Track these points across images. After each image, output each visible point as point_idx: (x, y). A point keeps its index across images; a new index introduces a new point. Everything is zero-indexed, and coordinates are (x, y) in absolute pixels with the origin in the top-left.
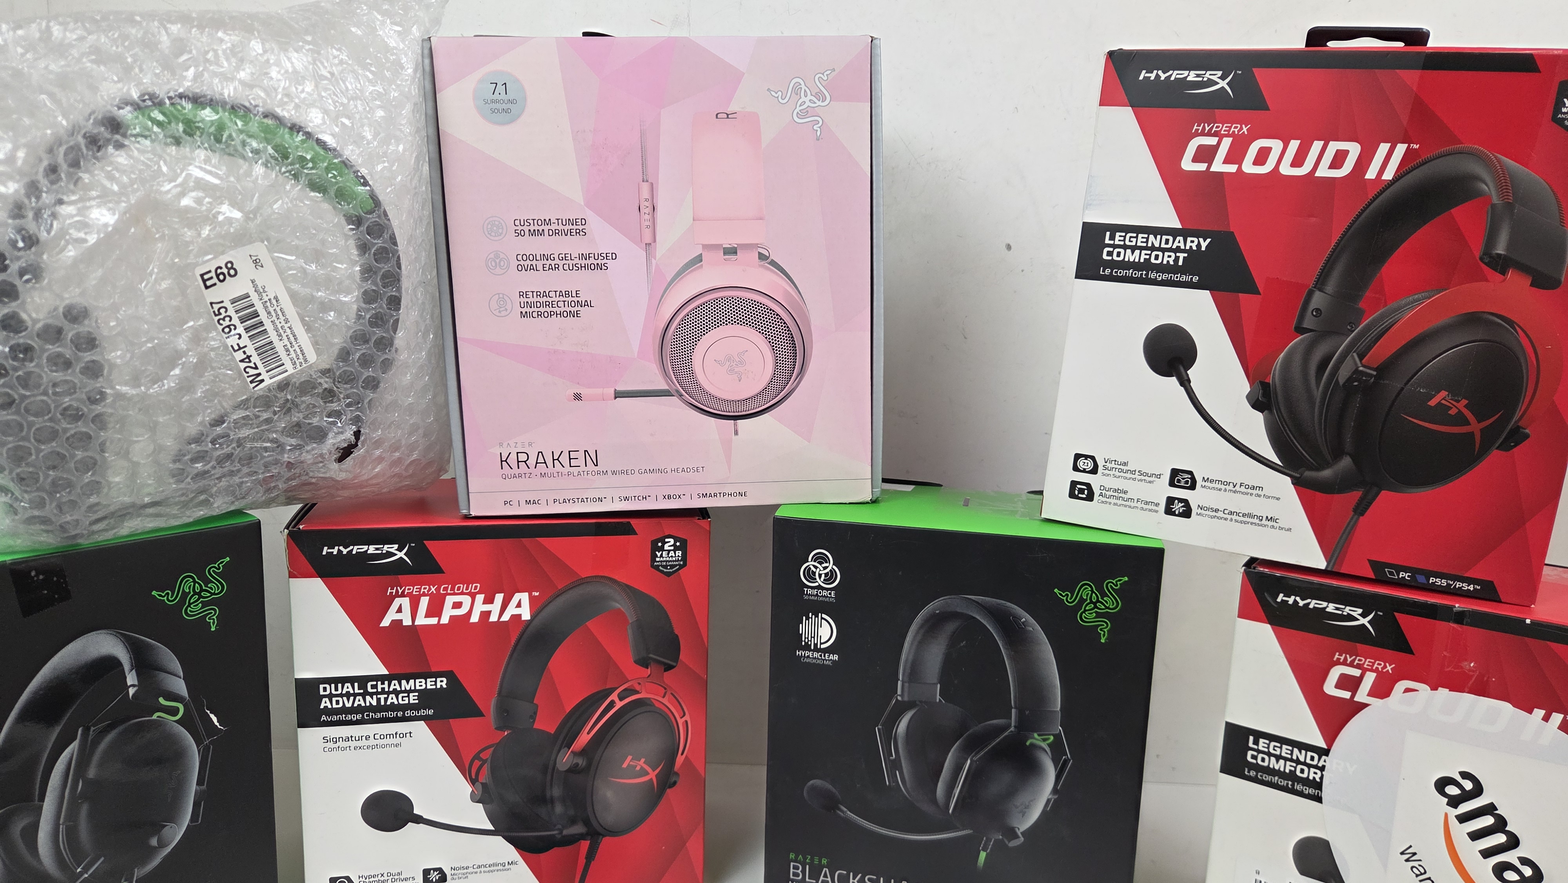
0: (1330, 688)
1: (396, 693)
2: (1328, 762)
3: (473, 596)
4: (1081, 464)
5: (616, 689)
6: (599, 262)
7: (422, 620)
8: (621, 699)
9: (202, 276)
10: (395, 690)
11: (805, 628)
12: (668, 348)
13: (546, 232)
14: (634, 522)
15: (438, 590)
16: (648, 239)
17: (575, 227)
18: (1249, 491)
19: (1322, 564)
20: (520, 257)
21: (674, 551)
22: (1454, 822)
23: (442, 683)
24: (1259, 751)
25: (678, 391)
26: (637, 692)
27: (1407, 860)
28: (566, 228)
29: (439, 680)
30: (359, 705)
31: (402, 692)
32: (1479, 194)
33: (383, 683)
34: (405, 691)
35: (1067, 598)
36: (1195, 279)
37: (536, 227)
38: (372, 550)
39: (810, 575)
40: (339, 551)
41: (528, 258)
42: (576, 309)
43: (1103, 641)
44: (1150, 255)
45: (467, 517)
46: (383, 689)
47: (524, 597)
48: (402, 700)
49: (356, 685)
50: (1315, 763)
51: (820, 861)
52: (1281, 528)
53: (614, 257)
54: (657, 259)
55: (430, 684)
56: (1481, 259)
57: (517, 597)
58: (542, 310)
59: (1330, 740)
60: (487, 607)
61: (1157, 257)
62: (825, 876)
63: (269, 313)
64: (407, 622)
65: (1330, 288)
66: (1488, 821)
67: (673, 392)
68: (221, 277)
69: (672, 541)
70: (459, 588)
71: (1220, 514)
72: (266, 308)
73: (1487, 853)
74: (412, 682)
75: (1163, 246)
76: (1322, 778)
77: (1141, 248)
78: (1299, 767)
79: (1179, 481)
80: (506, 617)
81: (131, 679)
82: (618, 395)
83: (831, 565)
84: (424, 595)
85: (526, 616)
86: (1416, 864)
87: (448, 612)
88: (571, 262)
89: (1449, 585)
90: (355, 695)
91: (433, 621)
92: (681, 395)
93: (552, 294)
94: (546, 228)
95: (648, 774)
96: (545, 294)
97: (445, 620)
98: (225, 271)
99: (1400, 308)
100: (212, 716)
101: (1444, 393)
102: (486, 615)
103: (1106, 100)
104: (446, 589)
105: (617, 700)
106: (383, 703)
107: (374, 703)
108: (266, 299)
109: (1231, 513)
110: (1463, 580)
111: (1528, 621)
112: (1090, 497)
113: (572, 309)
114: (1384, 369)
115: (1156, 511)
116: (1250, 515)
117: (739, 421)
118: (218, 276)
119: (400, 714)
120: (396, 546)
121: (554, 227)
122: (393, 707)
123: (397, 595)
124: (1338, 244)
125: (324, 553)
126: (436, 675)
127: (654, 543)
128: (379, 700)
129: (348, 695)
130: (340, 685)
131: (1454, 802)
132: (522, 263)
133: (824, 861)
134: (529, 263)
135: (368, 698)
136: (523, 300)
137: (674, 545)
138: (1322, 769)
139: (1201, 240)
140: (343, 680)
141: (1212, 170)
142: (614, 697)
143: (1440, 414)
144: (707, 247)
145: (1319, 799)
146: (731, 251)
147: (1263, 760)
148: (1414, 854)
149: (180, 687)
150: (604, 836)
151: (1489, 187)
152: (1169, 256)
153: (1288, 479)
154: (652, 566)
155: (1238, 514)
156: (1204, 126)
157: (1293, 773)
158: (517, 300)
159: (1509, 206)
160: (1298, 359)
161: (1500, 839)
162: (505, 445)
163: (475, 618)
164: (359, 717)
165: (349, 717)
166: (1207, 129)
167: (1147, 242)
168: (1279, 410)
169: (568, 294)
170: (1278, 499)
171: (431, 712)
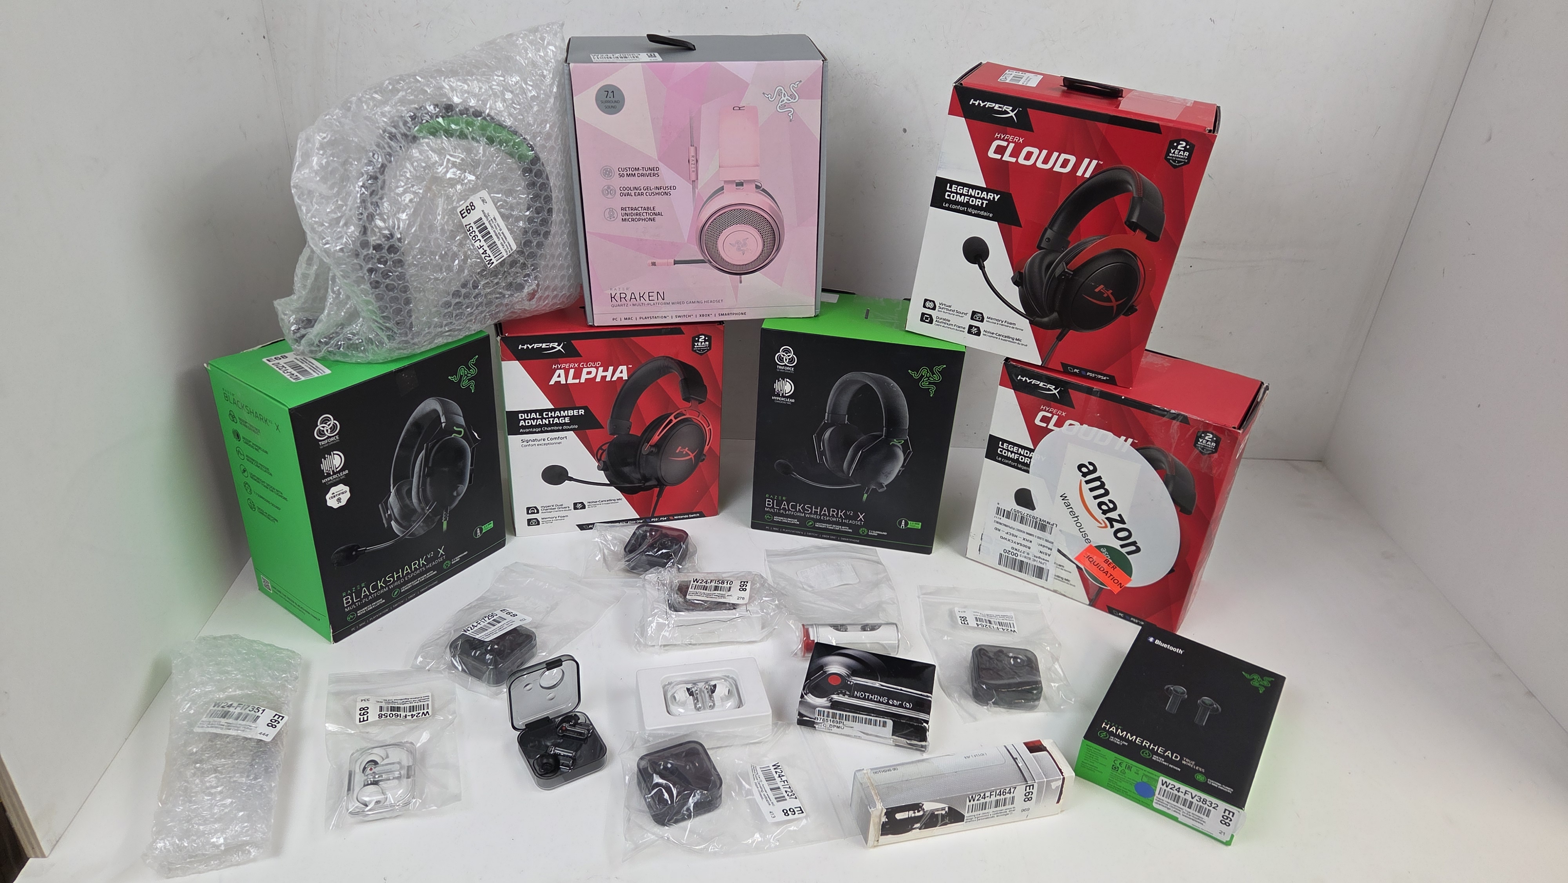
0: (1037, 421)
1: (558, 417)
2: (1033, 455)
3: (597, 368)
4: (927, 304)
5: (673, 413)
6: (666, 191)
7: (571, 381)
8: (675, 419)
9: (460, 212)
10: (558, 416)
11: (777, 386)
12: (704, 238)
13: (636, 175)
14: (682, 327)
15: (579, 365)
16: (693, 178)
17: (652, 172)
18: (1009, 325)
19: (1039, 363)
20: (621, 189)
21: (705, 342)
22: (1083, 483)
23: (582, 412)
24: (1004, 449)
25: (709, 260)
26: (685, 415)
27: (1063, 500)
28: (647, 172)
29: (580, 410)
30: (540, 424)
31: (561, 417)
32: (1128, 191)
33: (551, 413)
34: (563, 417)
35: (915, 375)
36: (991, 215)
37: (631, 172)
38: (544, 346)
39: (781, 359)
40: (527, 347)
41: (626, 189)
42: (653, 217)
43: (931, 396)
44: (969, 199)
45: (593, 326)
46: (551, 416)
47: (624, 368)
48: (562, 421)
49: (538, 414)
50: (1028, 455)
51: (782, 498)
52: (1022, 345)
53: (675, 188)
54: (699, 188)
55: (575, 412)
56: (1125, 223)
57: (620, 368)
58: (634, 217)
59: (1035, 445)
60: (605, 374)
61: (972, 201)
62: (784, 505)
63: (492, 227)
64: (563, 382)
65: (1055, 228)
66: (1098, 483)
67: (707, 261)
68: (469, 211)
69: (703, 337)
70: (590, 365)
71: (994, 335)
72: (490, 224)
73: (1096, 497)
74: (566, 412)
75: (976, 195)
76: (1030, 462)
77: (965, 195)
78: (1021, 457)
79: (976, 317)
80: (614, 378)
81: (443, 420)
82: (676, 263)
83: (792, 355)
84: (572, 368)
85: (625, 377)
86: (1066, 501)
87: (584, 377)
88: (650, 192)
89: (1095, 376)
90: (537, 419)
91: (577, 381)
92: (711, 262)
93: (640, 209)
94: (636, 172)
95: (690, 455)
96: (636, 209)
97: (583, 380)
98: (470, 207)
99: (1086, 242)
100: (475, 434)
101: (1102, 286)
102: (604, 377)
103: (952, 112)
104: (583, 365)
105: (673, 419)
106: (551, 423)
107: (547, 423)
108: (490, 219)
109: (1000, 335)
110: (1102, 374)
111: (1123, 397)
112: (931, 322)
113: (651, 217)
114: (1077, 271)
115: (964, 332)
116: (1009, 337)
117: (743, 276)
118: (467, 211)
119: (560, 428)
120: (557, 344)
121: (640, 172)
122: (557, 425)
123: (558, 369)
124: (1061, 206)
125: (520, 348)
126: (579, 408)
127: (694, 338)
128: (549, 421)
129: (534, 419)
130: (529, 414)
131: (1085, 475)
132: (623, 192)
133: (784, 498)
134: (627, 192)
135: (544, 420)
136: (623, 212)
137: (705, 339)
138: (1031, 458)
139: (995, 195)
140: (531, 412)
141: (1003, 159)
142: (672, 417)
143: (1100, 295)
144: (726, 182)
145: (1028, 472)
146: (740, 184)
147: (1005, 453)
148: (1066, 497)
149: (462, 421)
150: (666, 486)
151: (1132, 188)
152: (979, 202)
153: (1028, 321)
154: (693, 350)
155: (1003, 336)
156: (1001, 136)
157: (1018, 459)
158: (620, 212)
159: (1141, 199)
160: (1037, 261)
161: (1102, 491)
162: (613, 289)
163: (598, 379)
164: (540, 429)
165: (534, 430)
166: (1002, 137)
167: (968, 192)
168: (1026, 287)
169: (648, 208)
170: (1022, 330)
171: (576, 427)
